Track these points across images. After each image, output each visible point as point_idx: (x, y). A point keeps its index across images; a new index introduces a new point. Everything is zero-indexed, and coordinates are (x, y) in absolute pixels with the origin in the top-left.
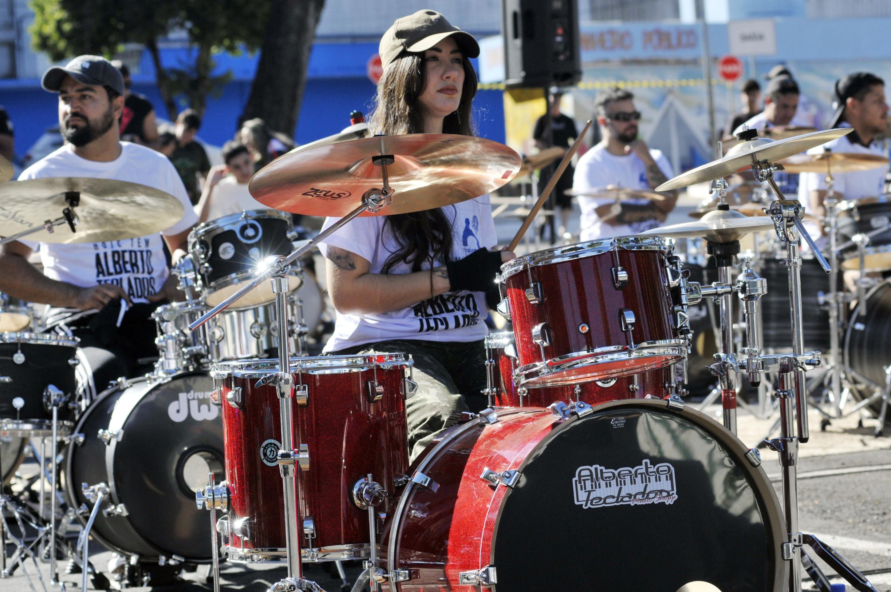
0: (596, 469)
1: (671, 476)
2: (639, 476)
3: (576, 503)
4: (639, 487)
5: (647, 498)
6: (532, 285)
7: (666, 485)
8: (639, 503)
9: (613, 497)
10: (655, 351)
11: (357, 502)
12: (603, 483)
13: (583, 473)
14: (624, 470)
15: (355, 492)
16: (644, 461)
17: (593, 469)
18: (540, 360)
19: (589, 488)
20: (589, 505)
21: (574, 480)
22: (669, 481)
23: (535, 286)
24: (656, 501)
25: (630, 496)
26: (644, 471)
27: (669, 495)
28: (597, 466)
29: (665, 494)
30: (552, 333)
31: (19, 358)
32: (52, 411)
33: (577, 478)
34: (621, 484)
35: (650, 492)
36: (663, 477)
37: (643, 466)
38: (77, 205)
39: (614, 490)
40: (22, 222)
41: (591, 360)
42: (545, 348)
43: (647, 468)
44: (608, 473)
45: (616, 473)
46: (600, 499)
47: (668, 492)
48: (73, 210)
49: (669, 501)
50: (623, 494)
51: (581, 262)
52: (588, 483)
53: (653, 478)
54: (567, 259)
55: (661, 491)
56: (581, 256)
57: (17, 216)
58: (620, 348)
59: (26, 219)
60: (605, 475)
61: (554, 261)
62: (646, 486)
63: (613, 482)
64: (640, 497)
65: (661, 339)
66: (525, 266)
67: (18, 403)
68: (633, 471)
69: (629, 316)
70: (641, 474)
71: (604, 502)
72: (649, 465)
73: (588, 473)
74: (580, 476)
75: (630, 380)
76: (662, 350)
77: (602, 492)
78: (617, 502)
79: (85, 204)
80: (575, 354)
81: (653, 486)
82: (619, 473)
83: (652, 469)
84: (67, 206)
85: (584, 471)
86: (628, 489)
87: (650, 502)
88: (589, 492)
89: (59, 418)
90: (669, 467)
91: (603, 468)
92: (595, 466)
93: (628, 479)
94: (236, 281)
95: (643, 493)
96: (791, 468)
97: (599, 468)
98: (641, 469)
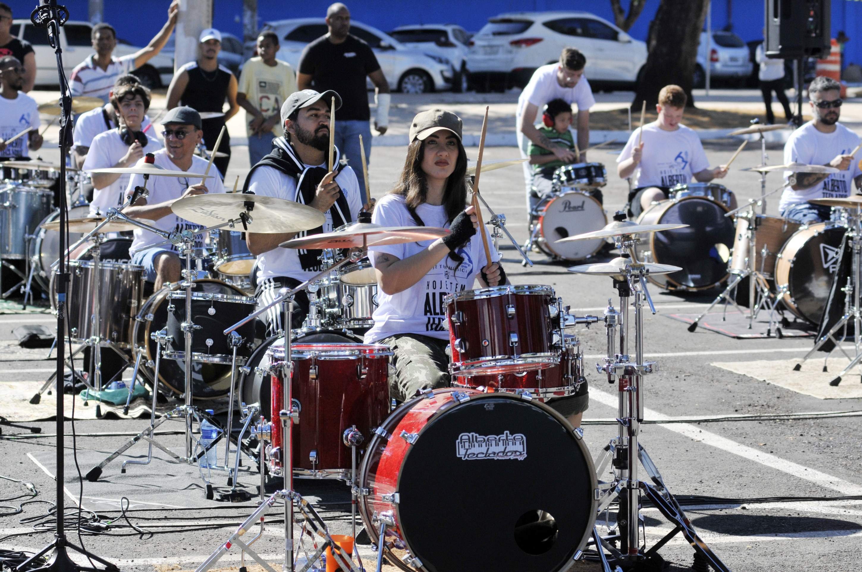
0: (473, 435)
1: (523, 442)
2: (501, 441)
3: (458, 456)
4: (501, 448)
5: (506, 455)
6: (456, 313)
7: (519, 447)
8: (500, 458)
9: (483, 453)
10: (536, 360)
11: (345, 442)
12: (476, 444)
13: (463, 438)
14: (492, 437)
15: (344, 436)
16: (505, 432)
17: (470, 435)
18: (459, 361)
19: (467, 447)
20: (466, 458)
21: (457, 441)
22: (522, 446)
23: (459, 314)
24: (512, 457)
25: (494, 453)
26: (505, 438)
27: (521, 454)
28: (473, 433)
29: (518, 453)
30: (467, 344)
31: (212, 311)
32: (232, 350)
33: (459, 440)
34: (489, 445)
35: (508, 452)
36: (518, 443)
37: (505, 435)
38: (252, 210)
39: (484, 449)
40: (217, 217)
41: (493, 363)
42: (462, 354)
43: (507, 436)
44: (480, 438)
45: (486, 438)
46: (474, 454)
47: (520, 453)
48: (248, 213)
49: (521, 458)
50: (490, 452)
51: (492, 300)
52: (467, 444)
53: (511, 443)
54: (485, 297)
55: (516, 452)
56: (493, 296)
57: (213, 213)
58: (507, 357)
59: (219, 216)
60: (478, 439)
61: (476, 298)
62: (506, 448)
63: (484, 444)
64: (501, 454)
65: (541, 352)
66: (453, 300)
67: (209, 342)
68: (498, 438)
69: (514, 337)
70: (503, 440)
71: (477, 457)
72: (508, 434)
73: (467, 437)
74: (461, 439)
75: (536, 372)
76: (540, 360)
77: (476, 450)
78: (485, 456)
79: (257, 208)
80: (484, 358)
81: (510, 448)
82: (488, 439)
83: (510, 437)
84: (244, 210)
85: (464, 436)
86: (494, 449)
87: (508, 458)
88: (467, 450)
89: (238, 354)
90: (522, 437)
91: (477, 435)
92: (472, 433)
93: (493, 443)
94: (360, 267)
95: (504, 452)
96: (634, 438)
97: (475, 435)
98: (503, 437)
